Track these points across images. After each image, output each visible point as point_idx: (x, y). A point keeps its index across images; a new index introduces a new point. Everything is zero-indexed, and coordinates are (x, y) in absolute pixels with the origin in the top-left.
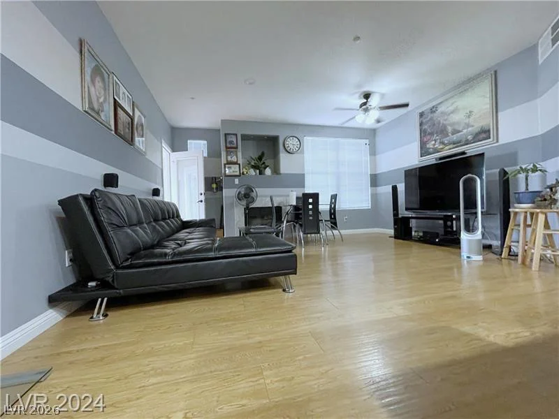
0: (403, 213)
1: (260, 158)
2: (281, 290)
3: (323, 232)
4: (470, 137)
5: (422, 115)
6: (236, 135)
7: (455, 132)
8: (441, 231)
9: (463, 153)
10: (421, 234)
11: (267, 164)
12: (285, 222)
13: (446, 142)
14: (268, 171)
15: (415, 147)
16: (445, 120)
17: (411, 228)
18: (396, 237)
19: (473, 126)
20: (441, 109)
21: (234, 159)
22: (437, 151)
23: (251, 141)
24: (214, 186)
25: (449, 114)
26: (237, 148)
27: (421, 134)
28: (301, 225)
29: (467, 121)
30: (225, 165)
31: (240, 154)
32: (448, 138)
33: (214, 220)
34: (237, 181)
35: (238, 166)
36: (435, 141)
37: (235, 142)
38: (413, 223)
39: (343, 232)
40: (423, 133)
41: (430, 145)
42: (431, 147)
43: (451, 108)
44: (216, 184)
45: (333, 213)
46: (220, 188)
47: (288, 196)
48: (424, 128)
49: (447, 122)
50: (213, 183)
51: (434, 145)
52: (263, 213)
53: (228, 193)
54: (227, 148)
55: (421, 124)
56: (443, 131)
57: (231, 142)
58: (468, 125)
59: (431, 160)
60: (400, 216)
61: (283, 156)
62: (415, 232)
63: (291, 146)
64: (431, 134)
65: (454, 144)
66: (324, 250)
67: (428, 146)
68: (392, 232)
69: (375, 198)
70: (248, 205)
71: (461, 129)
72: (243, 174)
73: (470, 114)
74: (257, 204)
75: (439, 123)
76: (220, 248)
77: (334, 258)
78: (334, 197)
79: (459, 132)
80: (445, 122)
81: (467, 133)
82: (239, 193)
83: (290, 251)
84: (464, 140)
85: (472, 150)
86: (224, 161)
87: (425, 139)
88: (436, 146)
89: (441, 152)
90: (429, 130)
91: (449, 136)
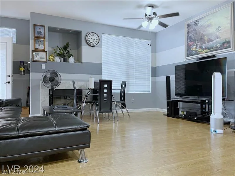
0: (174, 97)
1: (65, 48)
2: (76, 161)
3: (114, 111)
4: (218, 46)
5: (188, 26)
6: (44, 26)
7: (210, 40)
8: (199, 111)
9: (214, 56)
10: (185, 113)
11: (71, 53)
12: (85, 102)
13: (204, 47)
14: (72, 60)
15: (183, 49)
16: (204, 31)
17: (179, 109)
18: (168, 115)
19: (220, 38)
20: (201, 23)
21: (42, 47)
22: (197, 53)
23: (57, 34)
24: (22, 69)
25: (206, 28)
26: (44, 38)
27: (187, 40)
28: (97, 105)
29: (217, 34)
30: (33, 51)
31: (47, 43)
33: (20, 99)
34: (43, 66)
35: (45, 53)
36: (196, 45)
37: (43, 32)
38: (180, 105)
39: (130, 110)
40: (189, 39)
41: (193, 48)
42: (194, 50)
43: (207, 23)
44: (24, 68)
45: (123, 96)
46: (27, 71)
47: (88, 81)
48: (189, 35)
50: (21, 67)
51: (196, 48)
52: (66, 94)
53: (35, 77)
54: (35, 37)
55: (188, 33)
56: (202, 39)
57: (39, 33)
58: (217, 37)
59: (193, 59)
60: (171, 100)
61: (85, 48)
62: (181, 111)
63: (92, 41)
64: (194, 40)
66: (115, 126)
67: (192, 49)
68: (165, 111)
69: (154, 85)
70: (52, 87)
71: (213, 39)
72: (50, 60)
73: (219, 29)
74: (61, 87)
75: (200, 33)
76: (22, 128)
77: (122, 131)
78: (124, 84)
79: (212, 41)
80: (203, 33)
81: (217, 42)
82: (46, 76)
83: (85, 129)
84: (215, 47)
85: (219, 54)
86: (32, 48)
87: (190, 44)
88: (197, 50)
89: (200, 54)
90: (193, 38)
91: (206, 43)
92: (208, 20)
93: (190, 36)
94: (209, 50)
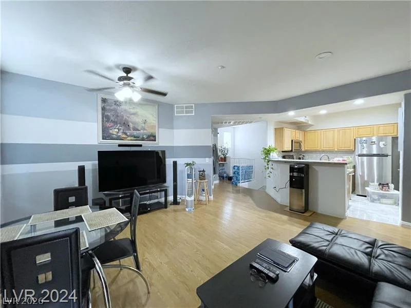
4: (145, 136)
5: (104, 101)
7: (135, 129)
9: (141, 146)
13: (128, 134)
19: (147, 130)
20: (125, 107)
22: (119, 138)
25: (131, 114)
27: (103, 118)
29: (144, 125)
32: (130, 131)
36: (118, 129)
40: (105, 118)
41: (114, 131)
42: (114, 133)
48: (106, 114)
49: (129, 120)
51: (118, 133)
55: (103, 109)
56: (126, 124)
58: (144, 129)
59: (112, 145)
64: (115, 123)
65: (135, 137)
67: (111, 131)
71: (139, 129)
73: (145, 122)
75: (123, 117)
80: (127, 118)
81: (143, 133)
84: (141, 137)
85: (146, 145)
87: (108, 125)
88: (119, 134)
89: (122, 140)
90: (112, 118)
91: (130, 130)
92: (134, 108)
93: (108, 115)
94: (135, 139)
